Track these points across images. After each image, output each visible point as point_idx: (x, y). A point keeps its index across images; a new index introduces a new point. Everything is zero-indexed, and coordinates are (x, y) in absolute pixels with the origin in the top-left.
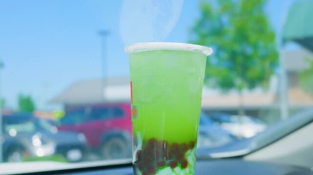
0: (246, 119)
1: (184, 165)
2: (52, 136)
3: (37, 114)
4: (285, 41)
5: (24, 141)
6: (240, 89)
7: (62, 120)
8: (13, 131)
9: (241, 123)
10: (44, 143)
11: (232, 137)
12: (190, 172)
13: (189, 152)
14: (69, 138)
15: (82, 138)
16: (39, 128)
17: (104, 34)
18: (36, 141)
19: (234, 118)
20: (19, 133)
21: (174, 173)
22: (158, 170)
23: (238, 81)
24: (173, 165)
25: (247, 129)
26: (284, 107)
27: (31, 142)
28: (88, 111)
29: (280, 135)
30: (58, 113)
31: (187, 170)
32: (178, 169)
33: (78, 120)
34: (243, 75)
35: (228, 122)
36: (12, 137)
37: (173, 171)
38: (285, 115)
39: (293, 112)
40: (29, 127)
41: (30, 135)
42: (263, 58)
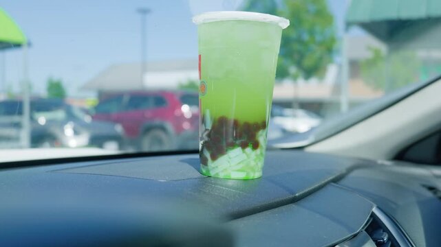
0: (300, 112)
1: (256, 146)
2: (86, 126)
3: (69, 101)
4: (349, 25)
5: (55, 130)
6: (295, 78)
7: (96, 108)
8: (42, 119)
9: (294, 116)
10: (76, 133)
11: (284, 131)
12: (261, 154)
13: (261, 132)
14: (104, 128)
15: (119, 129)
16: (71, 116)
17: (144, 11)
18: (68, 130)
19: (288, 111)
20: (49, 121)
21: (244, 154)
22: (226, 151)
23: (293, 70)
24: (244, 146)
25: (301, 123)
26: (344, 100)
27: (63, 131)
28: (126, 99)
29: (339, 128)
30: (91, 100)
31: (258, 151)
32: (249, 150)
33: (114, 109)
34: (299, 64)
35: (281, 115)
36: (41, 126)
37: (244, 152)
38: (344, 107)
39: (353, 105)
40: (60, 115)
41: (62, 124)
42: (320, 44)
